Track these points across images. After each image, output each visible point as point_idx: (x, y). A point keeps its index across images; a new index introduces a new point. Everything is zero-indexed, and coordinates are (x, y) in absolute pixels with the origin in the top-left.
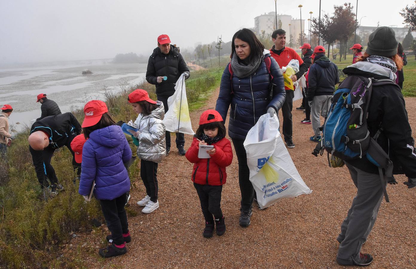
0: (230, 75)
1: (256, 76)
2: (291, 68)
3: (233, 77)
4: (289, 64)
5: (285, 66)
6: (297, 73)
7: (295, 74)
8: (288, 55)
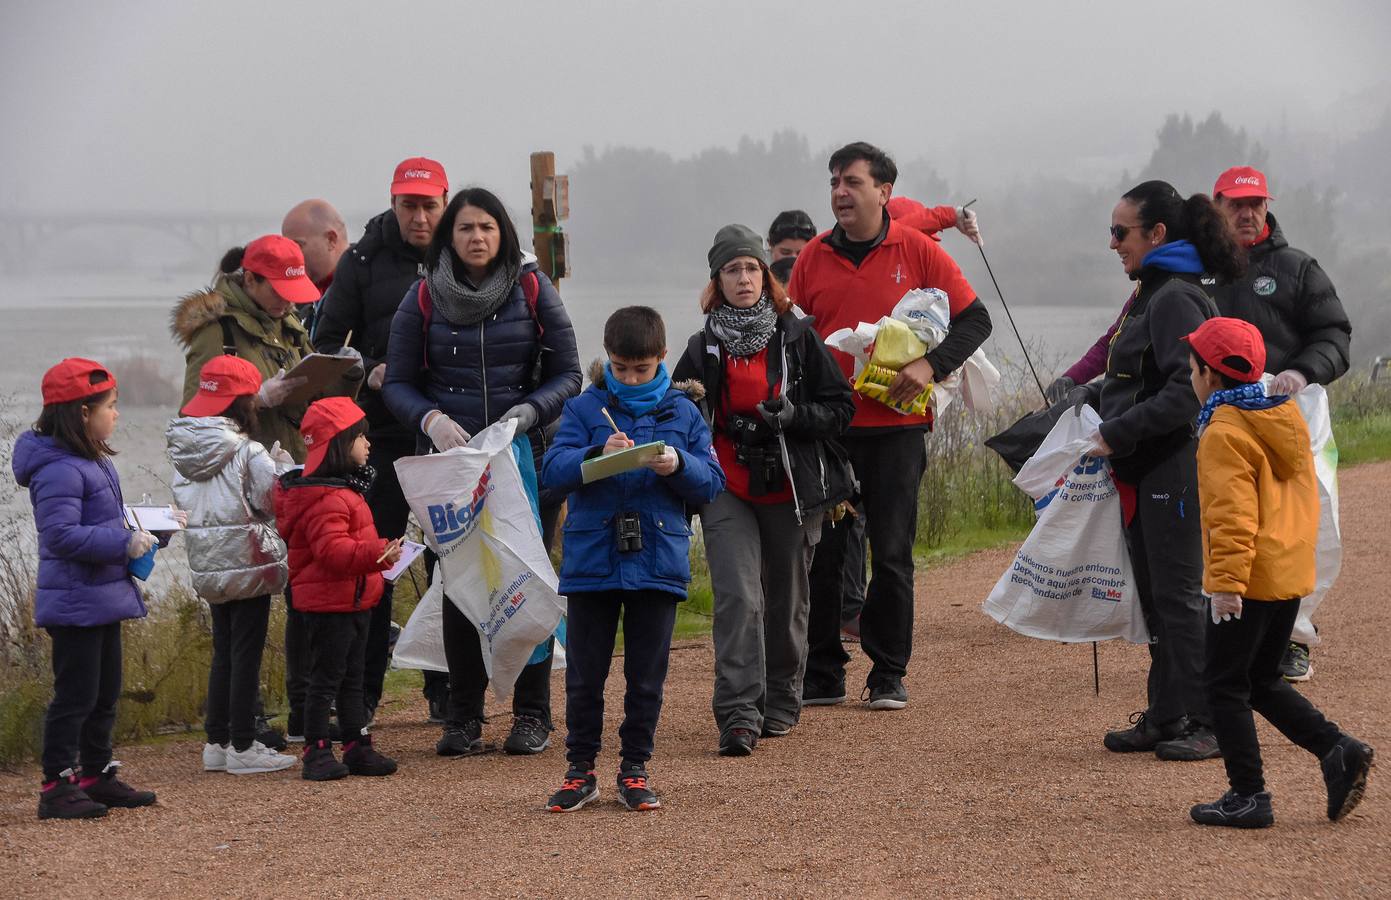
0: (423, 317)
1: (496, 323)
2: (904, 327)
3: (430, 323)
4: (896, 310)
5: (873, 320)
6: (934, 352)
7: (927, 356)
8: (899, 267)
